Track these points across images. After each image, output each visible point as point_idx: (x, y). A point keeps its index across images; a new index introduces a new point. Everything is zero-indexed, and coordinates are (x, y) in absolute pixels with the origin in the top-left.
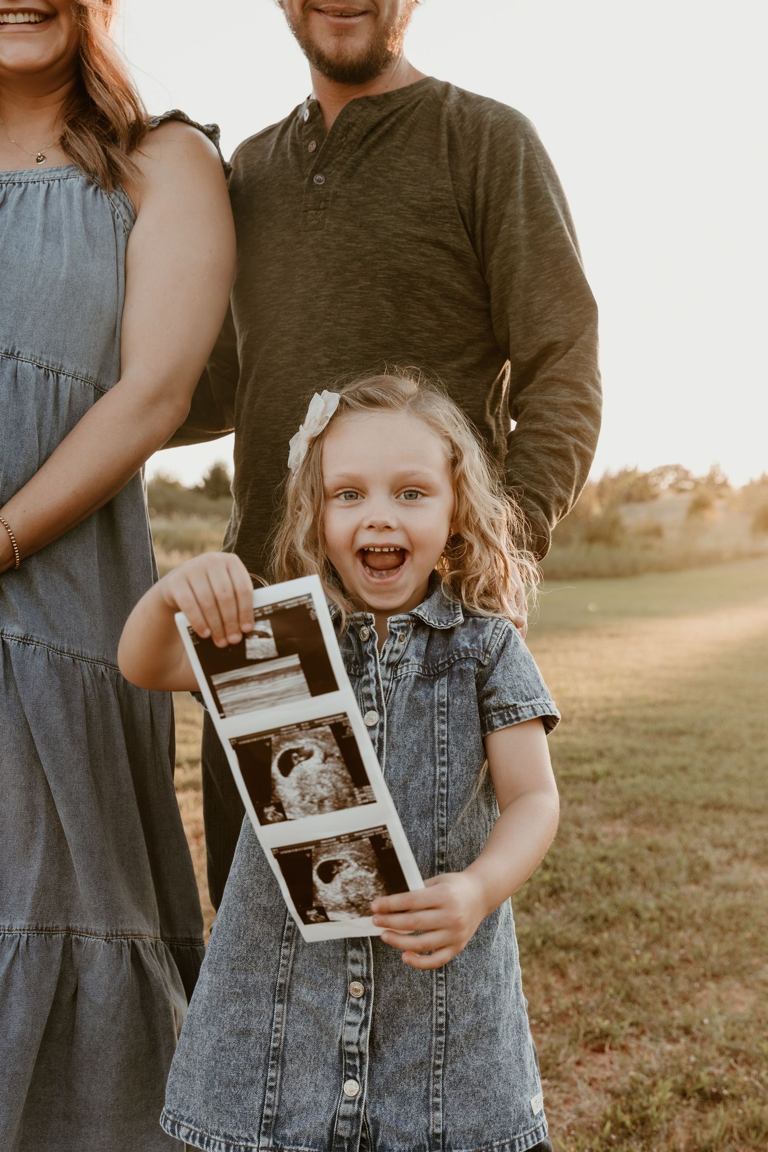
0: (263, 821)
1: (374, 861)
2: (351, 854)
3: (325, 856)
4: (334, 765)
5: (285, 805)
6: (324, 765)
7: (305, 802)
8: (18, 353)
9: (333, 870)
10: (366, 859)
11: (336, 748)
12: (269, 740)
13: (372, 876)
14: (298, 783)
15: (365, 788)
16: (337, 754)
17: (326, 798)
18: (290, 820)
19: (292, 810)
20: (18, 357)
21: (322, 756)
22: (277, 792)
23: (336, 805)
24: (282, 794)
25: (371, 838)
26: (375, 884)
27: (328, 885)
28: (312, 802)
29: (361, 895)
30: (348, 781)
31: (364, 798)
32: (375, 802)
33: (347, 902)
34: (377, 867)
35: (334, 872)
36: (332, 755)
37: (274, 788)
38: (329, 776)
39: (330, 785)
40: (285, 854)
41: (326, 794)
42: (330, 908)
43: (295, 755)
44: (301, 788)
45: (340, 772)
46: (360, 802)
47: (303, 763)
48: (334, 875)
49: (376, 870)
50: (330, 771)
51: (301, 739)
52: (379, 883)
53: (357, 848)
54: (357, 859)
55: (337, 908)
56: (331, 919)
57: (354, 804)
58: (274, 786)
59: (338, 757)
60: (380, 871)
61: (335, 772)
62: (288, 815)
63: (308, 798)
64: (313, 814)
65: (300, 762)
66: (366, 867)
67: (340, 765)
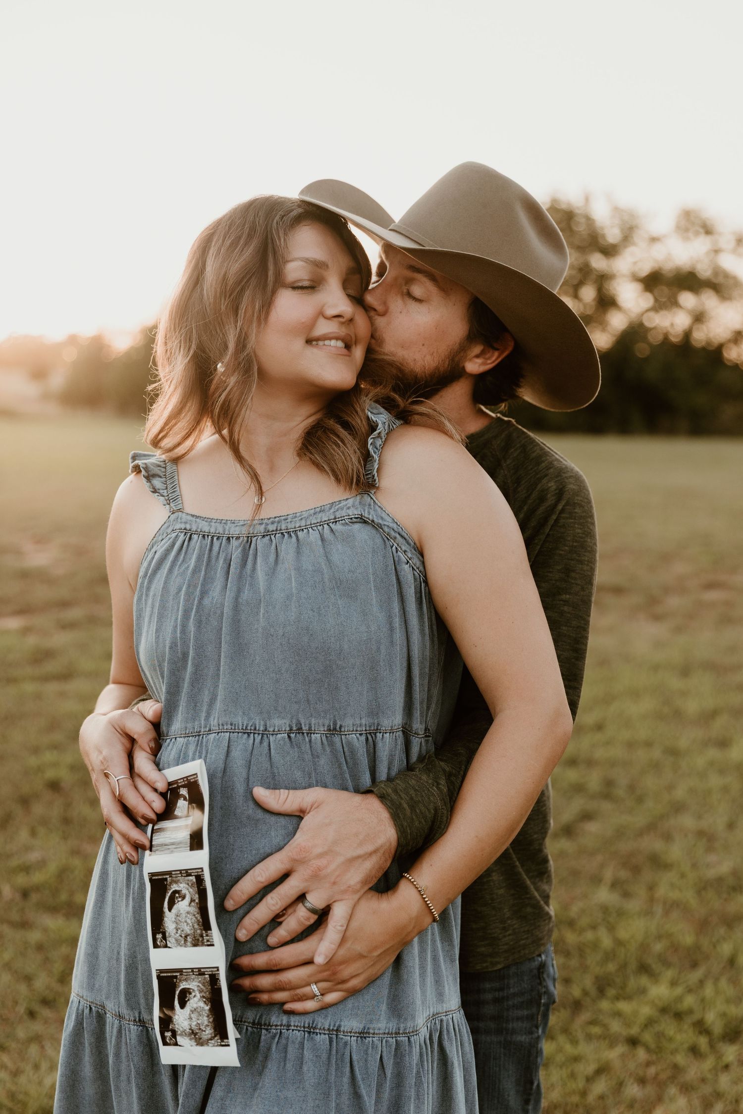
0: (156, 946)
1: (209, 996)
2: (198, 986)
3: (184, 983)
4: (194, 909)
5: (167, 934)
6: (189, 907)
7: (178, 935)
8: (341, 727)
9: (186, 997)
10: (205, 993)
11: (197, 896)
12: (166, 879)
13: (207, 1008)
14: (175, 919)
15: (209, 932)
16: (197, 901)
17: (188, 935)
18: (169, 947)
19: (170, 938)
20: (341, 731)
21: (189, 900)
22: (164, 923)
23: (193, 942)
24: (166, 926)
25: (209, 975)
26: (208, 1016)
27: (182, 1010)
28: (181, 936)
29: (199, 1024)
30: (200, 923)
31: (208, 941)
32: (213, 945)
33: (190, 1029)
34: (210, 1002)
35: (186, 1000)
36: (194, 901)
37: (163, 920)
38: (190, 917)
39: (191, 924)
40: (163, 976)
41: (189, 932)
42: (179, 1032)
43: (177, 895)
44: (177, 923)
45: (196, 916)
46: (206, 943)
47: (180, 903)
48: (187, 1001)
49: (210, 1004)
50: (192, 913)
51: (181, 883)
52: (211, 1016)
53: (202, 981)
54: (201, 992)
55: (184, 1034)
56: (179, 1043)
57: (203, 945)
58: (163, 917)
59: (197, 903)
60: (212, 1006)
61: (194, 915)
62: (169, 945)
63: (179, 932)
64: (181, 946)
65: (178, 901)
66: (204, 1000)
67: (197, 910)
